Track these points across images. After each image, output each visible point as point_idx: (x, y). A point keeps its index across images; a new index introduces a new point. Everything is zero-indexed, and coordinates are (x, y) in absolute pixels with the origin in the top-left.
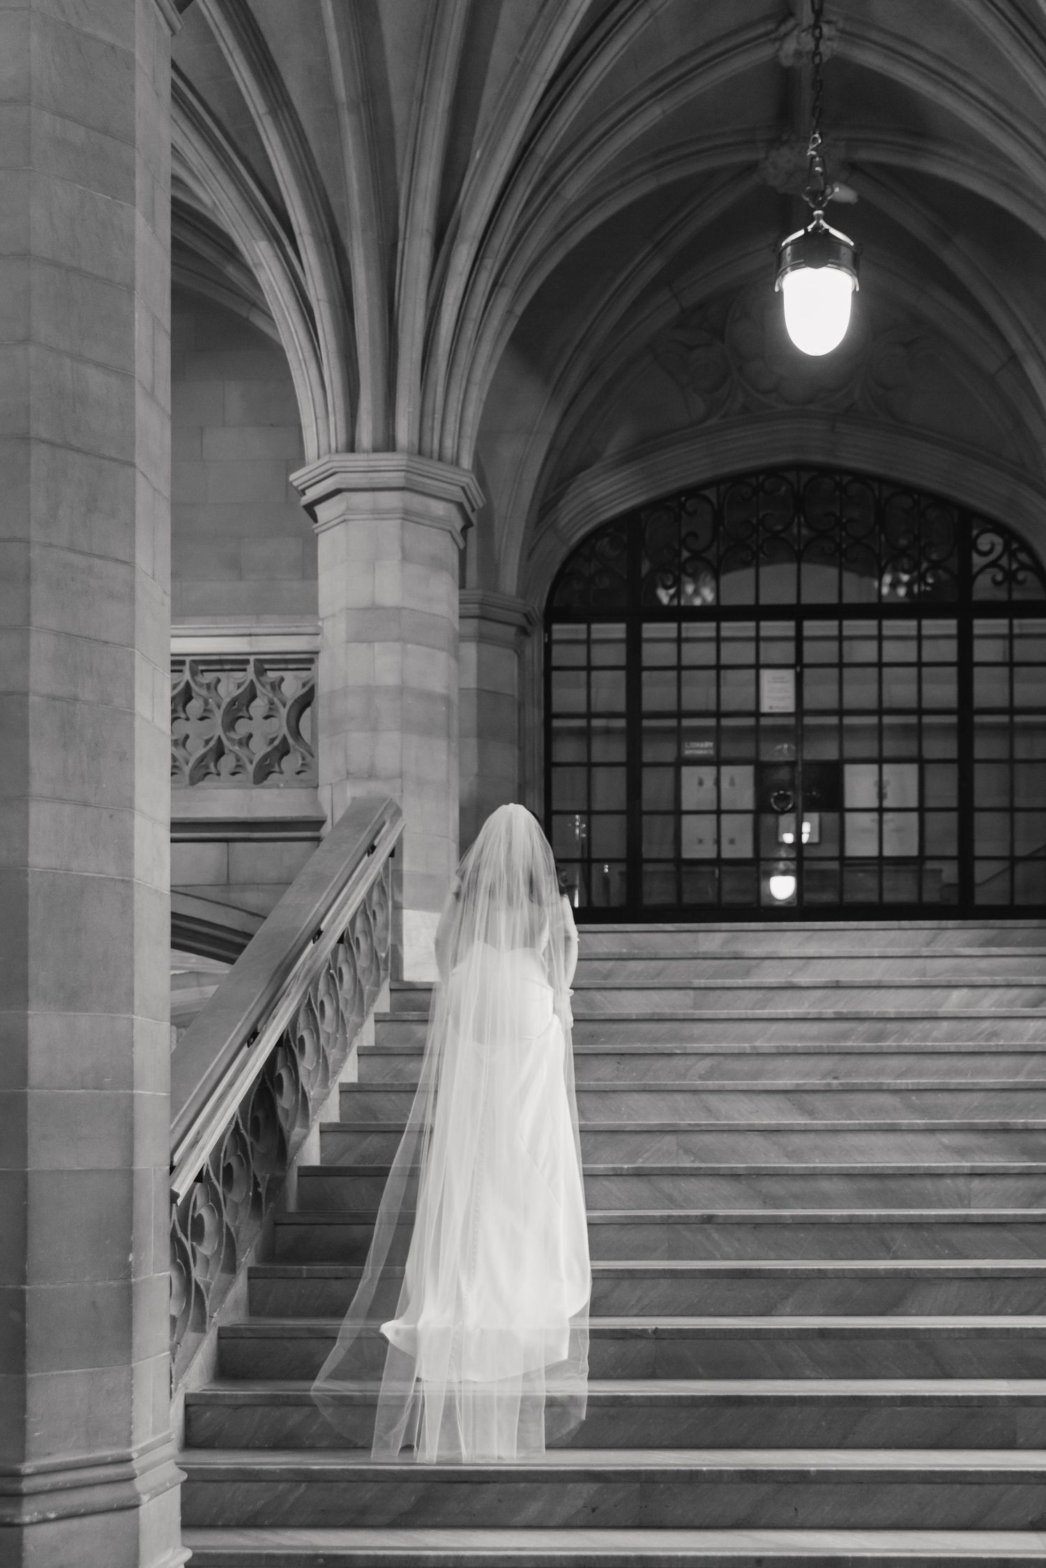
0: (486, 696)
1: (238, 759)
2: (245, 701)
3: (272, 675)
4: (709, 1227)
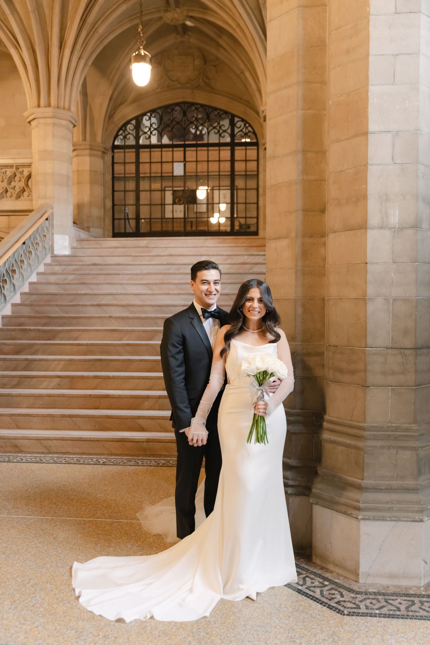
0: (93, 172)
1: (11, 193)
2: (13, 177)
3: (21, 169)
4: (110, 319)
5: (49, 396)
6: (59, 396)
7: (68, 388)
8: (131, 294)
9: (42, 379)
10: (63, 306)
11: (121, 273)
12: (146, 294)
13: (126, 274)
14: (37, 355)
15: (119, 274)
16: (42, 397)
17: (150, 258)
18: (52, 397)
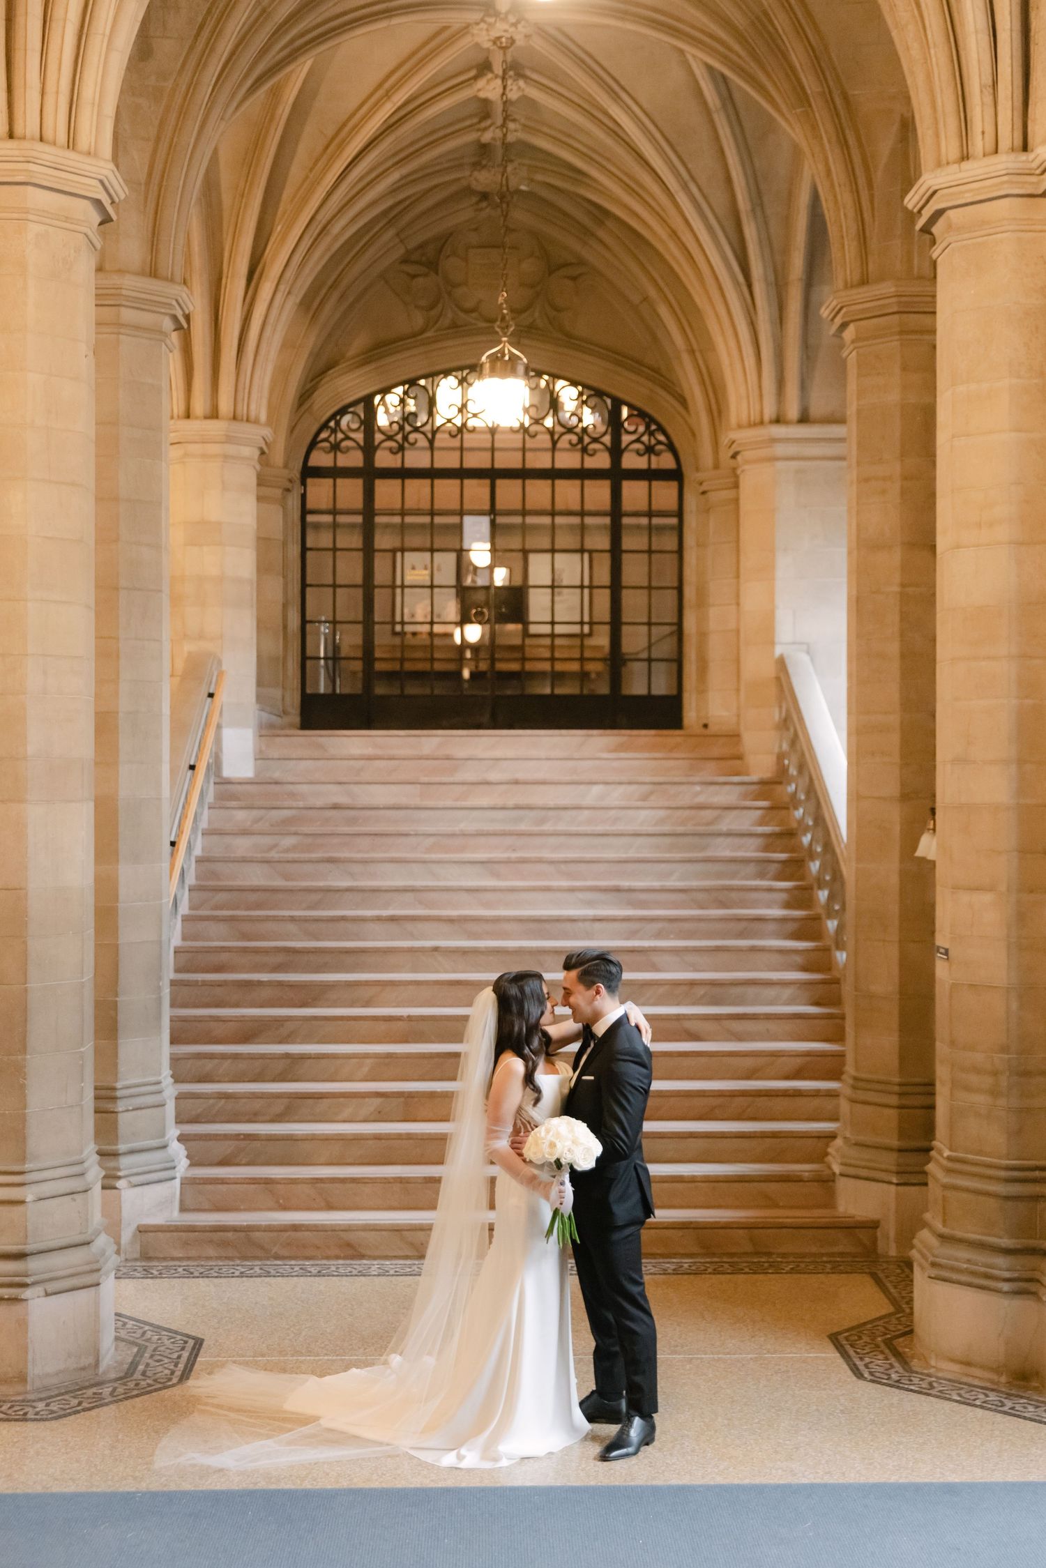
0: (263, 541)
4: (436, 953)
5: (377, 1137)
6: (399, 1137)
7: (398, 1119)
8: (459, 890)
9: (342, 1100)
10: (309, 920)
11: (412, 833)
12: (494, 890)
13: (423, 835)
14: (293, 1043)
15: (407, 835)
16: (362, 1141)
17: (465, 788)
18: (383, 1141)
